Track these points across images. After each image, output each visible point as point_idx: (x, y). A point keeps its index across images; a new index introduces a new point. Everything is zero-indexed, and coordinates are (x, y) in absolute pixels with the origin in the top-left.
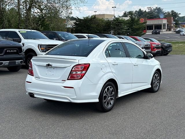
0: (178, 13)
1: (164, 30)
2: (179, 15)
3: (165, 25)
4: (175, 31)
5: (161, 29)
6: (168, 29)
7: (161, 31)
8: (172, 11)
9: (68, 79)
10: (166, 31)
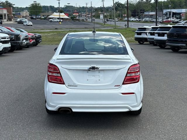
0: (13, 4)
1: (5, 20)
2: (13, 6)
3: (6, 15)
4: (16, 22)
5: (2, 19)
6: (8, 19)
7: (3, 21)
8: (7, 2)
9: (123, 84)
10: (7, 21)
